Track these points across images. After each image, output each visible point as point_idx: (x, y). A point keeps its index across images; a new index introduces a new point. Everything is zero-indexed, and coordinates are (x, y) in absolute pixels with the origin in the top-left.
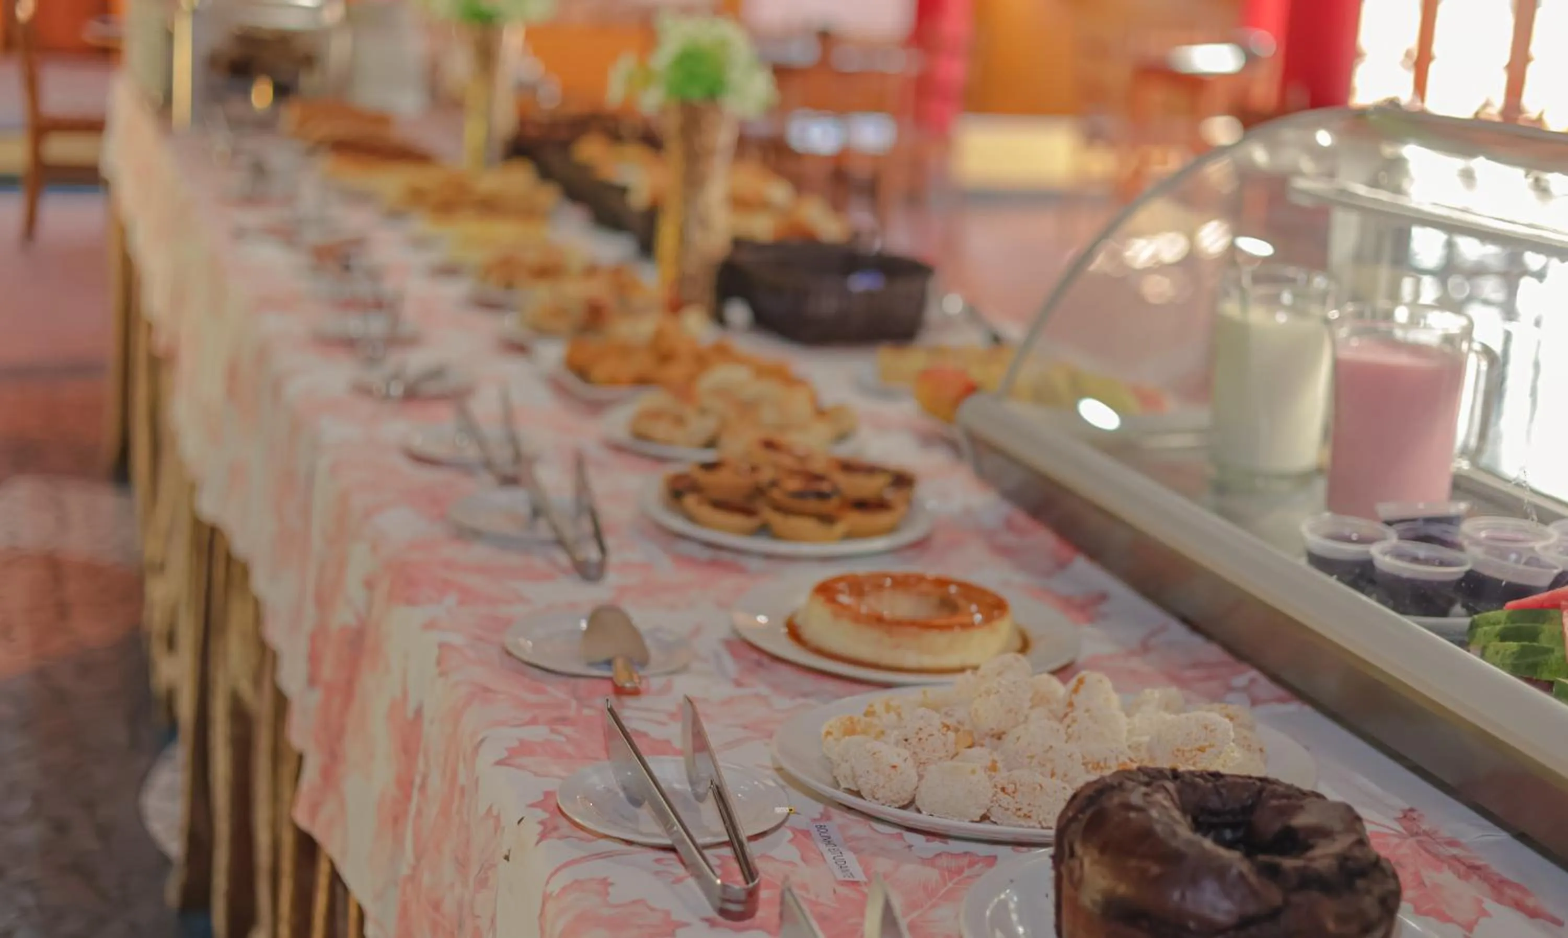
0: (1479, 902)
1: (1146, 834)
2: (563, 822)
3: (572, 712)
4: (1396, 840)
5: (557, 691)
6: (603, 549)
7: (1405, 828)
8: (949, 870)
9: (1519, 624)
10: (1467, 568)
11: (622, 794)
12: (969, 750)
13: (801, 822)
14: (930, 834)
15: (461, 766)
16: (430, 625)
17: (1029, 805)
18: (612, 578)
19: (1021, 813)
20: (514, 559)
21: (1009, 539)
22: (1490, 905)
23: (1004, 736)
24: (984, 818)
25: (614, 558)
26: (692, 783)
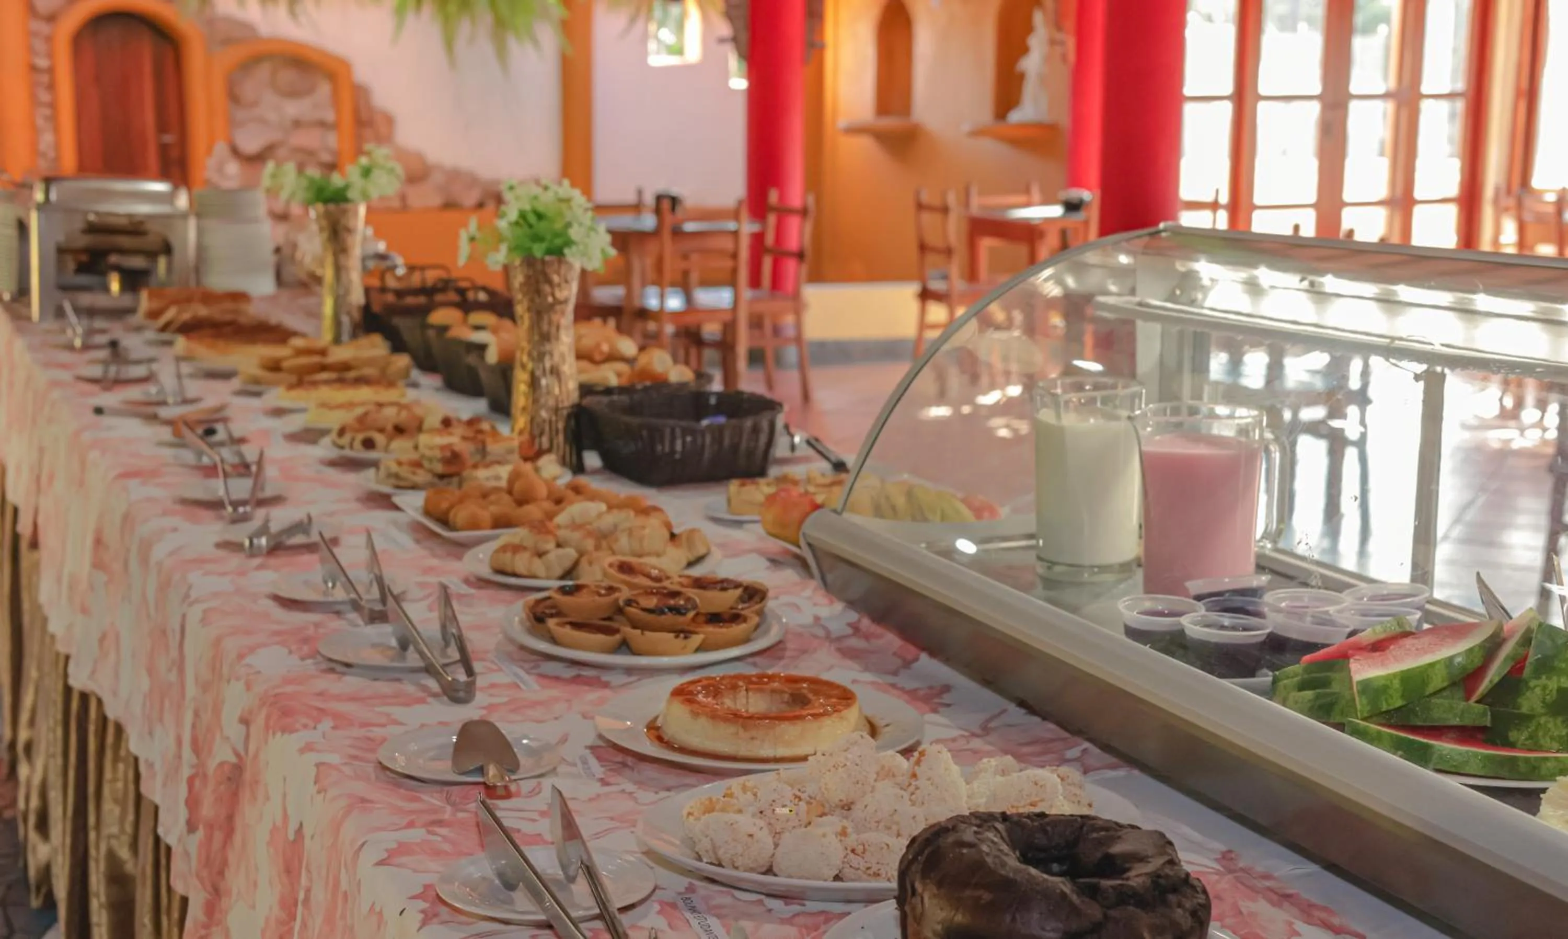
0: (1290, 924)
1: (979, 866)
2: (443, 910)
3: (447, 816)
4: (1216, 877)
5: (432, 799)
6: (470, 672)
7: (1223, 866)
8: (806, 927)
9: (1314, 675)
10: (1268, 631)
11: (497, 882)
12: (820, 819)
13: (667, 895)
14: (786, 896)
15: (343, 871)
16: (308, 748)
17: (878, 863)
18: (480, 698)
19: (871, 872)
20: (384, 687)
21: (856, 643)
22: (1300, 926)
23: (852, 807)
24: (837, 878)
25: (480, 682)
26: (564, 868)
